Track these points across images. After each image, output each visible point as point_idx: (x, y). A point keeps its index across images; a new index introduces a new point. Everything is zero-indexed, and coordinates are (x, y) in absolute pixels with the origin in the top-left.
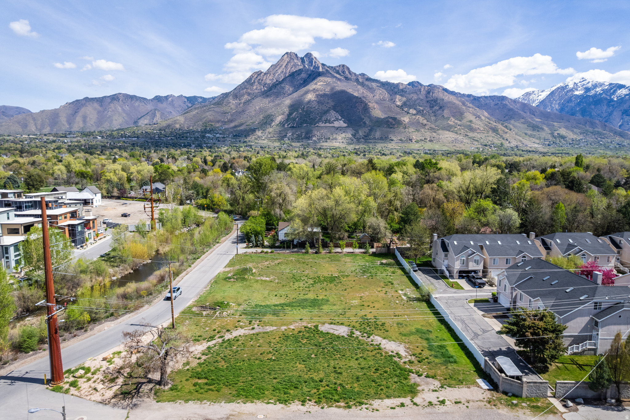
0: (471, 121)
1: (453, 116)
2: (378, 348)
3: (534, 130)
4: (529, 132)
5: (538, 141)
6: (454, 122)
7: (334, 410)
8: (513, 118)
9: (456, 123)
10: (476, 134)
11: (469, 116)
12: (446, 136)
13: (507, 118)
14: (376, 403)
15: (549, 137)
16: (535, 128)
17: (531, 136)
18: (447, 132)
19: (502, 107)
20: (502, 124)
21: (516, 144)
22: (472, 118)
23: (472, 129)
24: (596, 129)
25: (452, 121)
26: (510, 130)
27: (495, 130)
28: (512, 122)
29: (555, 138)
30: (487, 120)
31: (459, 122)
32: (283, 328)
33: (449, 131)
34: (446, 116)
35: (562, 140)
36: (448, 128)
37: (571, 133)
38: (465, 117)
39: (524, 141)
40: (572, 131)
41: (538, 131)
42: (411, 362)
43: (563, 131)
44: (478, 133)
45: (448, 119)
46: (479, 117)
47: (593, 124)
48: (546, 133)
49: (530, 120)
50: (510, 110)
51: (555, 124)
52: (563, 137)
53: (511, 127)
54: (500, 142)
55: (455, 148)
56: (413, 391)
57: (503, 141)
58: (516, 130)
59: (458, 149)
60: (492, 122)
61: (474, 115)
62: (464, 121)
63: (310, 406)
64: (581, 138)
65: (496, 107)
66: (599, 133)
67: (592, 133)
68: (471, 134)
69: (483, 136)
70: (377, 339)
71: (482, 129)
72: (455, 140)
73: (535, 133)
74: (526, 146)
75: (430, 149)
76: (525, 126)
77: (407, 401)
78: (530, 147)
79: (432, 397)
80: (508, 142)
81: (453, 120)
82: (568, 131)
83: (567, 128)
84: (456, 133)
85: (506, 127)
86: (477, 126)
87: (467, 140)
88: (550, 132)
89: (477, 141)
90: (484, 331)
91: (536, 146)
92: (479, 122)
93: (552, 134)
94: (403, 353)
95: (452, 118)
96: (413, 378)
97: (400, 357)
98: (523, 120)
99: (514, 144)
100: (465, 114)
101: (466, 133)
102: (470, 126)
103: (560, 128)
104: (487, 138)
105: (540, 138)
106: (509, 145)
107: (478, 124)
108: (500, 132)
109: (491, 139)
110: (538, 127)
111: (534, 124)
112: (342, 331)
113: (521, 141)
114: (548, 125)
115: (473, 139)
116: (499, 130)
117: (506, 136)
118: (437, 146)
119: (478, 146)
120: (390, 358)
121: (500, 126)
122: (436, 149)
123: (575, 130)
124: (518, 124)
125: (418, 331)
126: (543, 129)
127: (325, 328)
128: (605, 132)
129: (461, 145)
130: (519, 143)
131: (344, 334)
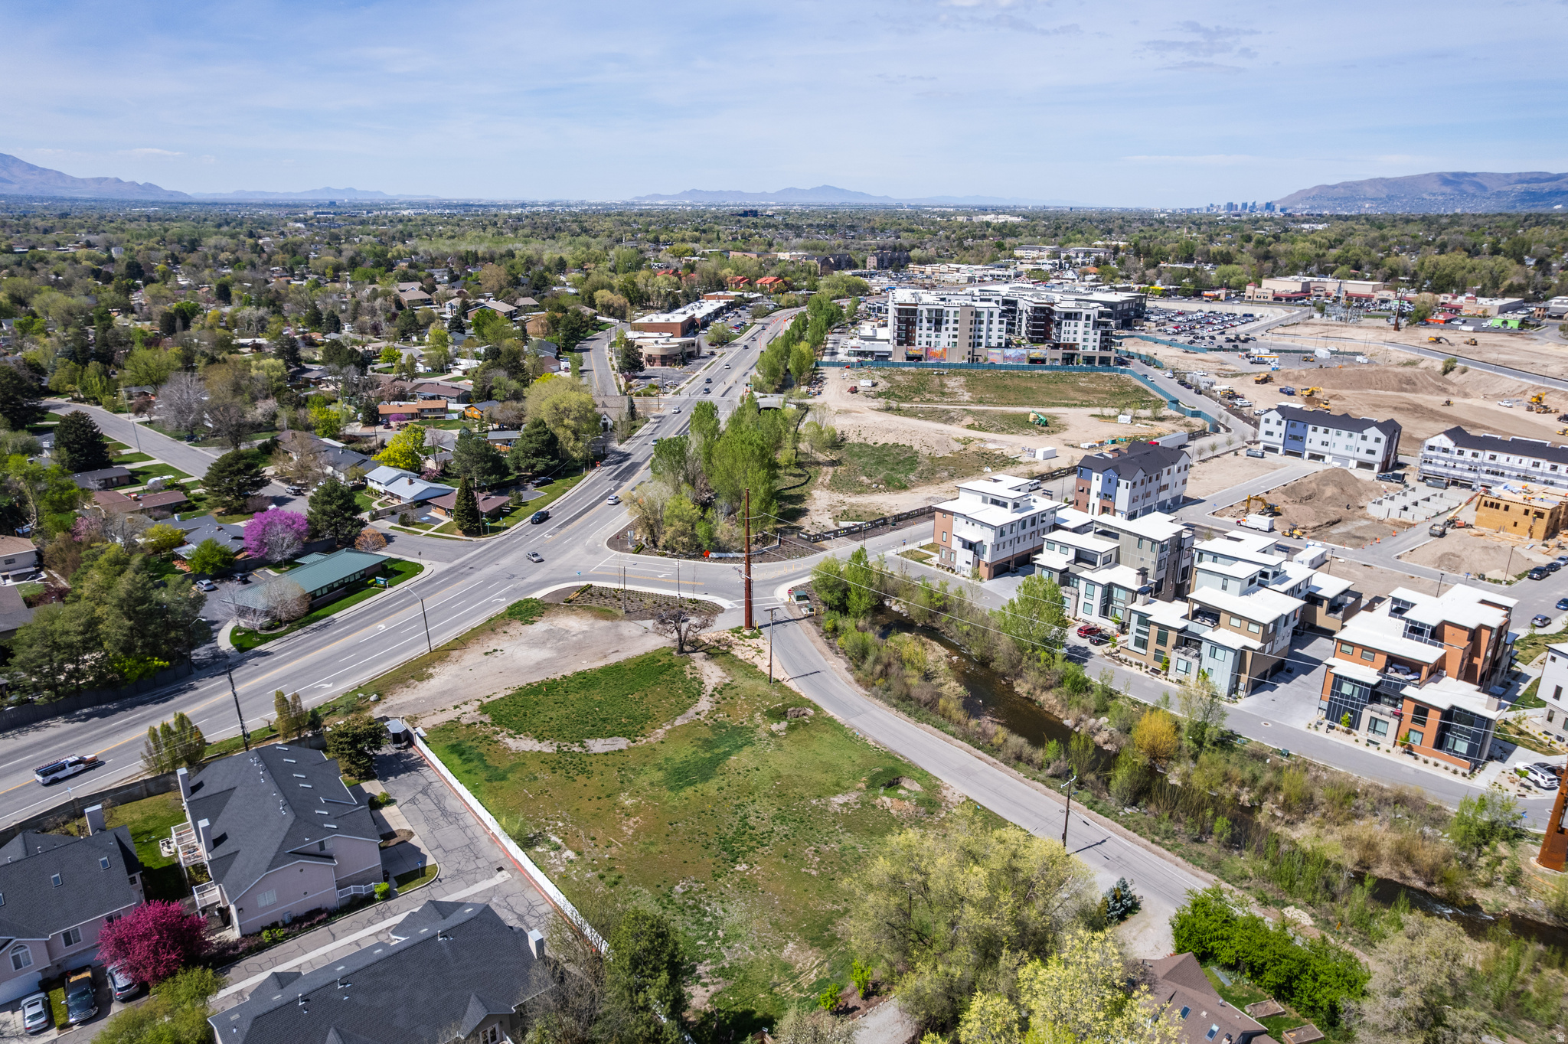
2: (540, 738)
7: (539, 679)
14: (509, 692)
42: (497, 733)
56: (484, 709)
63: (558, 676)
70: (547, 748)
77: (486, 701)
79: (465, 708)
90: (413, 801)
94: (509, 741)
96: (487, 719)
97: (510, 736)
112: (598, 746)
120: (519, 731)
125: (504, 778)
127: (622, 743)
131: (590, 742)
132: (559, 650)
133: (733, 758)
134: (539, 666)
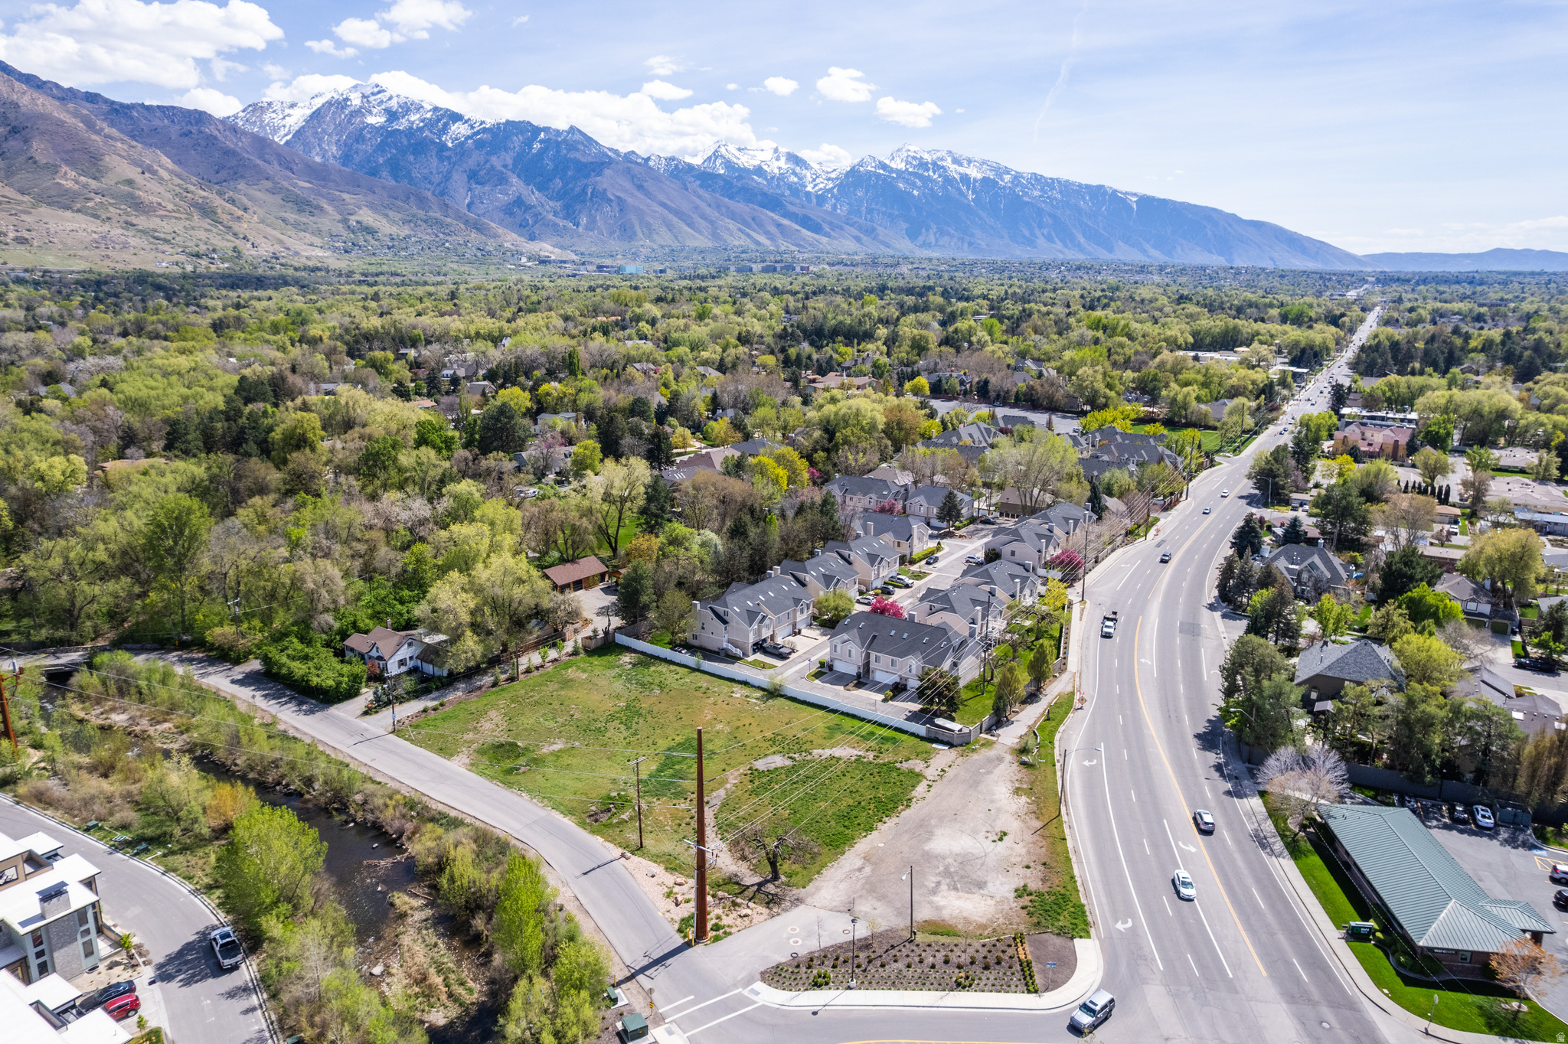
0: (130, 182)
1: (71, 163)
2: (836, 758)
3: (300, 211)
4: (292, 217)
5: (317, 241)
6: (77, 182)
7: (906, 813)
8: (242, 177)
9: (85, 186)
10: (158, 220)
11: (120, 167)
12: (69, 226)
13: (223, 174)
14: (916, 794)
15: (340, 228)
16: (302, 204)
17: (296, 226)
18: (68, 214)
19: (203, 143)
20: (220, 194)
21: (271, 249)
22: (133, 173)
23: (140, 207)
24: (431, 214)
25: (69, 178)
26: (245, 209)
27: (207, 211)
28: (242, 186)
29: (353, 232)
30: (177, 181)
31: (94, 184)
32: (728, 786)
33: (68, 208)
34: (42, 159)
35: (369, 237)
36: (65, 201)
37: (384, 221)
38: (108, 169)
39: (289, 242)
40: (386, 216)
41: (312, 214)
42: (877, 757)
43: (367, 217)
44: (162, 217)
45: (53, 169)
46: (154, 173)
47: (422, 202)
48: (329, 219)
49: (285, 184)
50: (228, 153)
51: (345, 196)
52: (370, 231)
53: (245, 201)
54: (230, 245)
55: (112, 265)
56: (917, 774)
57: (238, 242)
58: (261, 212)
59: (120, 266)
60: (192, 188)
61: (135, 163)
62: (109, 181)
63: (889, 821)
64: (407, 232)
65: (186, 140)
66: (438, 223)
67: (425, 221)
68: (142, 222)
69: (179, 227)
70: (820, 752)
71: (170, 207)
72: (104, 238)
73: (305, 220)
74: (297, 253)
75: (29, 266)
76: (277, 199)
77: (926, 782)
78: (307, 258)
79: (933, 771)
80: (249, 245)
81: (72, 174)
82: (376, 216)
83: (372, 207)
84: (96, 217)
85: (232, 201)
86: (155, 199)
87: (137, 240)
88: (339, 217)
89: (166, 241)
90: (873, 704)
91: (320, 253)
92: (154, 186)
93: (345, 221)
94: (859, 753)
95: (65, 168)
96: (900, 766)
97: (863, 757)
98: (268, 184)
99: (265, 249)
100: (107, 158)
101: (125, 218)
102: (132, 196)
103: (359, 208)
104: (192, 232)
105: (318, 233)
106: (253, 252)
107: (151, 191)
108: (225, 218)
109: (202, 235)
110: (309, 203)
111: (298, 196)
112: (778, 761)
113: (281, 242)
114: (332, 200)
115: (152, 235)
116: (219, 211)
117: (242, 228)
118: (51, 259)
119: (176, 258)
120: (860, 761)
121: (217, 201)
122: (50, 267)
123: (391, 214)
124: (258, 194)
125: (829, 729)
126: (322, 209)
127: (761, 765)
128: (449, 220)
129: (126, 256)
130: (278, 248)
131: (788, 763)
132: (928, 857)
133: (654, 768)
134: (924, 829)
